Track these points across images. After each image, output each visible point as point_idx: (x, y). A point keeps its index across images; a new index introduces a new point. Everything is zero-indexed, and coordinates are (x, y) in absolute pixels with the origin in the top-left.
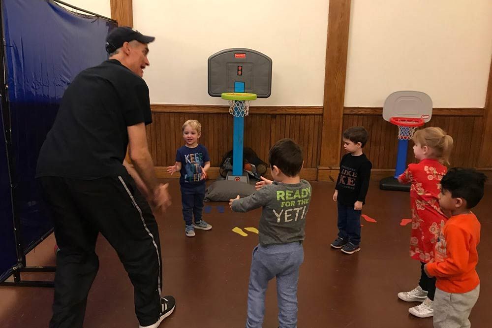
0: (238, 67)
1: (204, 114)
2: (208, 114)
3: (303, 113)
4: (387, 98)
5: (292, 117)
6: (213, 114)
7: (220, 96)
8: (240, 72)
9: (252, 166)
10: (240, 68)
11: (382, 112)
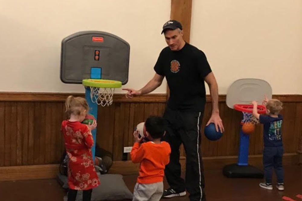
0: (96, 51)
1: (41, 102)
2: (45, 102)
3: (147, 100)
4: (230, 87)
5: (136, 105)
6: (51, 102)
7: (81, 83)
8: (97, 57)
9: (99, 159)
10: (97, 53)
11: (225, 99)
